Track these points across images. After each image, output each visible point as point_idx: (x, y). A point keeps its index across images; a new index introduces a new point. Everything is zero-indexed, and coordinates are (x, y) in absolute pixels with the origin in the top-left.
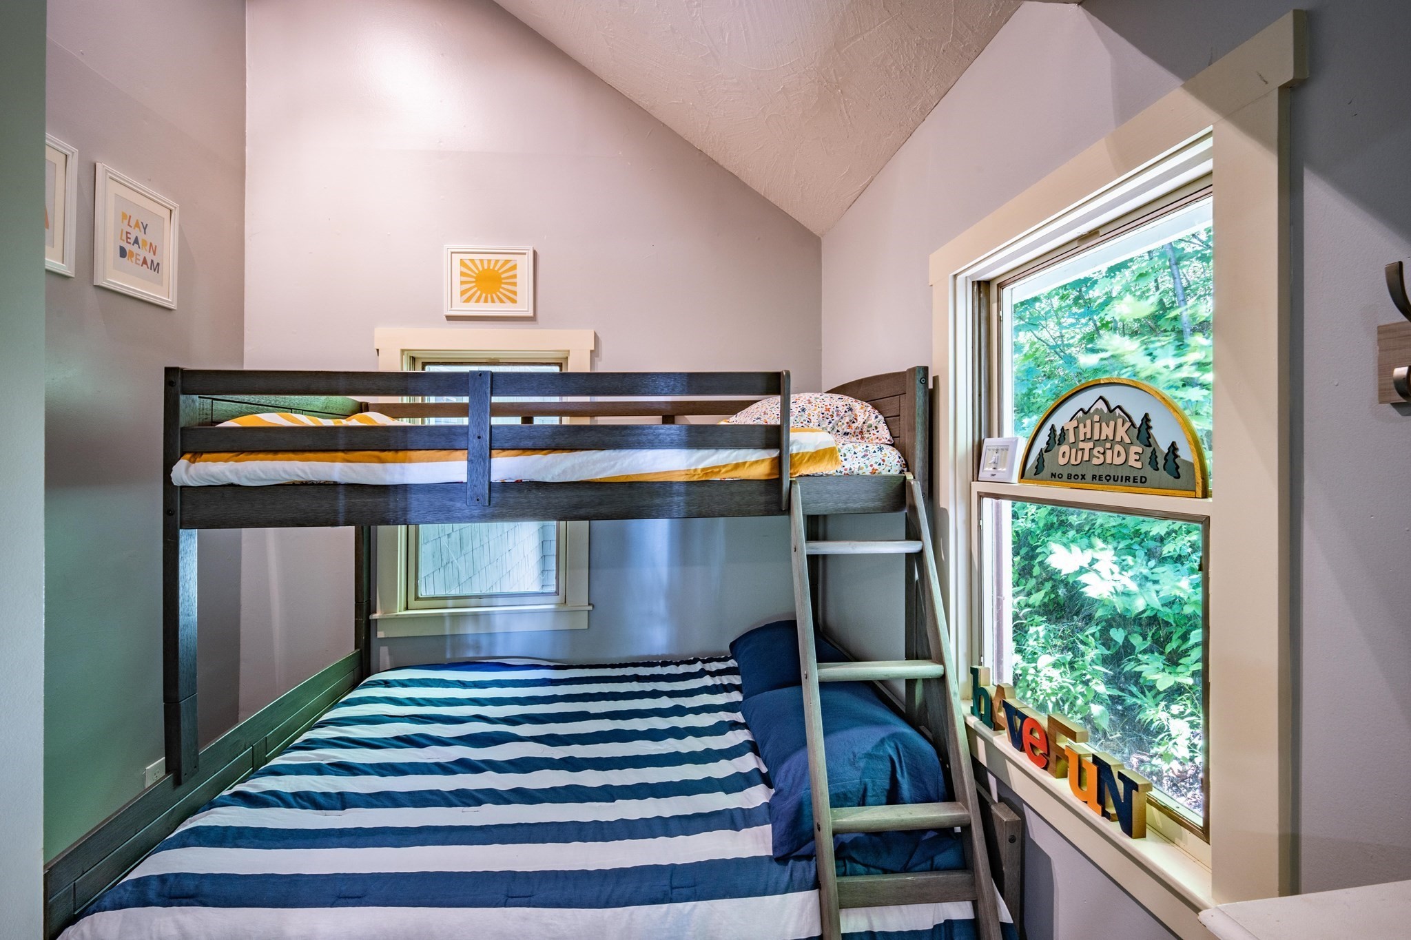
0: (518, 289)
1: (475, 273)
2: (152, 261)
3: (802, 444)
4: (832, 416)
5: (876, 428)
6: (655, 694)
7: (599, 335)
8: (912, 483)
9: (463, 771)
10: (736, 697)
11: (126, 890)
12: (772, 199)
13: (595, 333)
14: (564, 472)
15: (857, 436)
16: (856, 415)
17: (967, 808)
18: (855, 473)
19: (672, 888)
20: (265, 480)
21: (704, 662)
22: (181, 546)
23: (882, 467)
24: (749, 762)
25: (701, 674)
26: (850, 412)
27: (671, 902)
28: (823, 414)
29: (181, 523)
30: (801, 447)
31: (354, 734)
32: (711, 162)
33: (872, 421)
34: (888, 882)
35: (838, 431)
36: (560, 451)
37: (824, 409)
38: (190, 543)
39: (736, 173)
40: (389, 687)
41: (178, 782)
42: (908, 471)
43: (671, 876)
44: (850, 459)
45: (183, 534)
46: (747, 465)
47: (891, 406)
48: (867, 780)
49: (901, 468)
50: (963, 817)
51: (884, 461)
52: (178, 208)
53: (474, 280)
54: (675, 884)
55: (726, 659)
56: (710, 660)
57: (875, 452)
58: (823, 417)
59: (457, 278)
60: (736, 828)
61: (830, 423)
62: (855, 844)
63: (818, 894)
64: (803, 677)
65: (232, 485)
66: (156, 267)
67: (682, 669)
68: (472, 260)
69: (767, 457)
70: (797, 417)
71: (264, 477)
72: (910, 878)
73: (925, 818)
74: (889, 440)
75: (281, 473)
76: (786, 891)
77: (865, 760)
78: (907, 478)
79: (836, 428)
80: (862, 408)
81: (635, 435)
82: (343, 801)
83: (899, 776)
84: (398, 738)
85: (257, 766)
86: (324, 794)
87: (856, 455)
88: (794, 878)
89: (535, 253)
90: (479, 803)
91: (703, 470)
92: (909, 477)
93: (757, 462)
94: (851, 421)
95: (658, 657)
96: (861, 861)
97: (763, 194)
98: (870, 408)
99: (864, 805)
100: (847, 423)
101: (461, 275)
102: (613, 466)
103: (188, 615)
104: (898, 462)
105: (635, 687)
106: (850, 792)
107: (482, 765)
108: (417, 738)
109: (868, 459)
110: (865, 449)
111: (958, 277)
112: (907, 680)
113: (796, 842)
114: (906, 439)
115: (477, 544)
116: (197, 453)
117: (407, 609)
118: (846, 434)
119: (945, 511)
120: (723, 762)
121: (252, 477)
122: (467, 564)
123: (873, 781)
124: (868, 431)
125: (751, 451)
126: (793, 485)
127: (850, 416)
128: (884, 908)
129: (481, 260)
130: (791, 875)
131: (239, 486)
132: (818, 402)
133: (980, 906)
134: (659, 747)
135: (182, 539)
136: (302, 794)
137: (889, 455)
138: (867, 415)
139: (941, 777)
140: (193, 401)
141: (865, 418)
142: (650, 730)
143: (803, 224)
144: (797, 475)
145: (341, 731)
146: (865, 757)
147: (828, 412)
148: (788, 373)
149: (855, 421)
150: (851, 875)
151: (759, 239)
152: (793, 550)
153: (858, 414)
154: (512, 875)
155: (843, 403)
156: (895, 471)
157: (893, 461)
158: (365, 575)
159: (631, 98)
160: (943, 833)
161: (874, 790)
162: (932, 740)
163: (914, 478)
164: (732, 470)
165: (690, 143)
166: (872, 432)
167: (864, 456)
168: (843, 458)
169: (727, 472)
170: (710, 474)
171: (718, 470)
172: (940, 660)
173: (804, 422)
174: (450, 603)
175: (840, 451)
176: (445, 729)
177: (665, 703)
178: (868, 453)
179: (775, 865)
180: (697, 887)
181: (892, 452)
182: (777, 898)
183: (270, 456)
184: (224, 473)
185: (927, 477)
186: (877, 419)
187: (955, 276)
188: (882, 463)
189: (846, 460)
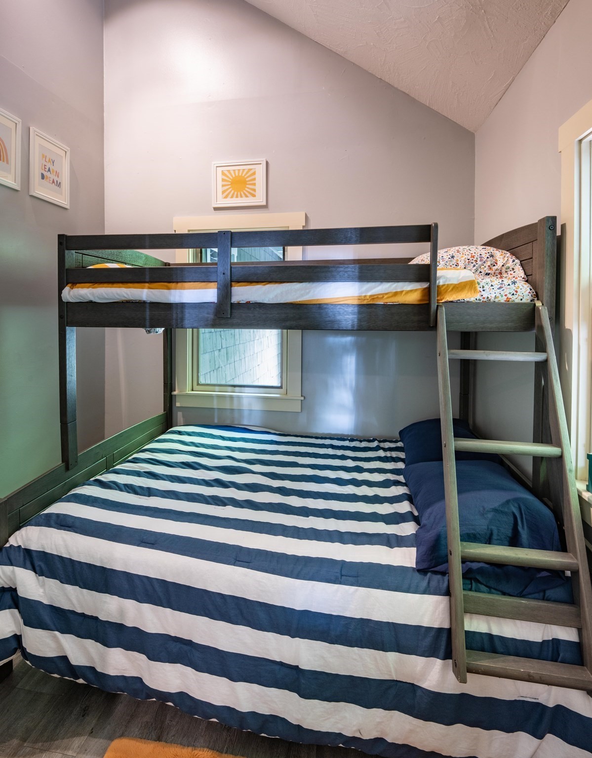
0: (257, 188)
1: (230, 179)
2: (57, 181)
3: (447, 278)
4: (476, 261)
5: (513, 269)
6: (343, 458)
7: (308, 215)
8: (540, 308)
9: (218, 485)
10: (401, 465)
11: (41, 518)
12: (435, 108)
13: (306, 214)
14: (276, 296)
15: (497, 275)
16: (496, 260)
17: (577, 558)
18: (492, 301)
19: (342, 576)
20: (108, 299)
21: (380, 442)
22: (67, 336)
23: (515, 297)
24: (404, 507)
25: (377, 448)
26: (492, 258)
27: (340, 584)
28: (469, 260)
29: (67, 323)
30: (446, 280)
31: (160, 458)
32: (389, 86)
33: (510, 264)
34: (506, 601)
35: (481, 272)
36: (274, 283)
37: (470, 256)
38: (72, 334)
39: (407, 92)
40: (181, 435)
41: (67, 468)
42: (538, 300)
43: (342, 568)
44: (488, 290)
45: (68, 329)
46: (404, 293)
47: (526, 252)
48: (493, 527)
49: (531, 298)
50: (572, 564)
51: (516, 292)
52: (69, 151)
53: (230, 183)
54: (343, 573)
55: (396, 442)
56: (385, 441)
57: (509, 285)
58: (469, 262)
59: (220, 183)
60: (391, 546)
61: (474, 266)
62: (480, 571)
63: (449, 599)
64: (443, 446)
65: (91, 302)
66: (59, 185)
67: (364, 444)
68: (229, 171)
69: (419, 287)
70: (447, 262)
71: (106, 297)
72: (524, 601)
73: (539, 560)
74: (523, 278)
75: (115, 295)
76: (424, 593)
77: (492, 513)
78: (537, 305)
79: (480, 270)
80: (501, 255)
81: (323, 272)
82: (149, 492)
83: (520, 528)
84: (183, 463)
85: (108, 467)
86: (140, 487)
87: (492, 287)
88: (431, 585)
89: (267, 163)
90: (225, 504)
91: (371, 296)
92: (538, 304)
93: (411, 291)
94: (492, 264)
95: (348, 436)
96: (485, 583)
97: (428, 105)
98: (508, 254)
99: (490, 544)
100: (489, 266)
101: (222, 181)
102: (308, 293)
103: (72, 376)
104: (530, 293)
105: (330, 451)
106: (479, 534)
107: (229, 484)
108: (193, 464)
109: (503, 290)
110: (501, 282)
111: (583, 141)
112: (534, 457)
113: (434, 561)
114: (537, 276)
115: (237, 358)
116: (74, 283)
117: (193, 390)
118: (488, 274)
119: (570, 331)
120: (386, 505)
121: (101, 297)
122: (231, 370)
123: (498, 529)
124: (506, 272)
125: (407, 283)
126: (439, 308)
127: (491, 261)
128: (502, 620)
129: (234, 170)
130: (429, 583)
131: (95, 302)
132: (465, 251)
133: (584, 633)
134: (342, 490)
135: (68, 332)
136: (129, 486)
137: (521, 287)
138: (506, 259)
139: (557, 534)
140: (72, 254)
141: (504, 262)
142: (337, 478)
143: (459, 124)
144: (443, 301)
145: (153, 455)
146: (492, 511)
147: (473, 258)
148: (436, 225)
149: (495, 264)
150: (476, 591)
151: (425, 138)
152: (438, 355)
153: (498, 259)
154: (240, 548)
155: (485, 252)
156: (527, 299)
157: (525, 292)
158: (169, 368)
159: (331, 49)
160: (555, 574)
161: (498, 535)
162: (552, 508)
163: (543, 305)
164: (392, 296)
165: (373, 75)
166: (509, 273)
167: (499, 288)
168: (481, 289)
169: (388, 298)
170: (375, 300)
171: (382, 296)
172: (559, 444)
173: (453, 266)
174: (217, 388)
175: (479, 284)
176: (211, 461)
177: (350, 463)
178: (503, 286)
179: (417, 575)
180: (359, 578)
181: (524, 285)
182: (417, 596)
183: (110, 285)
184: (86, 294)
185: (554, 304)
186: (514, 263)
187: (580, 141)
188: (515, 293)
189: (484, 290)
